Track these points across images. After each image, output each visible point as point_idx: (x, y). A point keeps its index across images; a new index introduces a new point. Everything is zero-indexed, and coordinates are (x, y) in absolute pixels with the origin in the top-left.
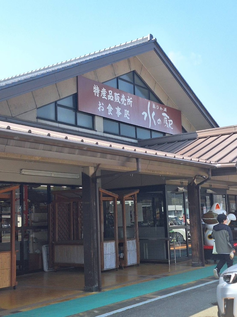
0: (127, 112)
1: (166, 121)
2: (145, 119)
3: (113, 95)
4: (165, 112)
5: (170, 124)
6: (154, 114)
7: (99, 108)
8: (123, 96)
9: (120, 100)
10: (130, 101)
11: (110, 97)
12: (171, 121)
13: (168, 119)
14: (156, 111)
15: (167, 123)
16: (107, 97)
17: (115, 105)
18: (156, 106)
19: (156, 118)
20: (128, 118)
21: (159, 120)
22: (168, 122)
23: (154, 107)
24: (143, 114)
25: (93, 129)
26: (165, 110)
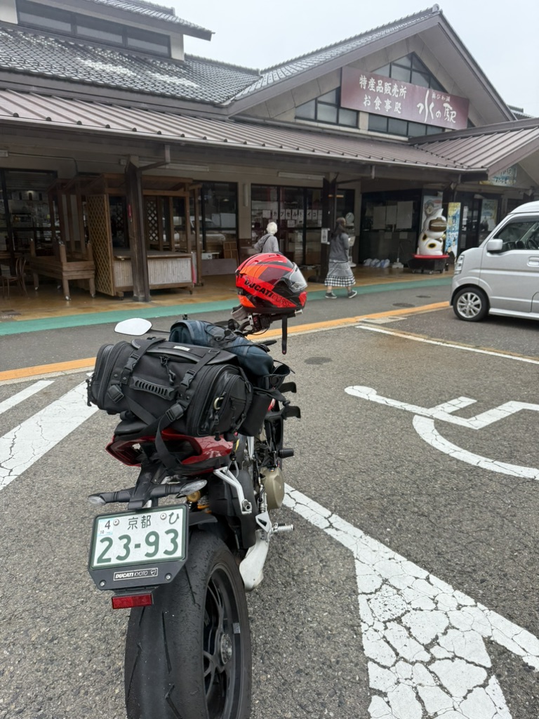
0: (398, 105)
1: (448, 113)
2: (420, 112)
3: (383, 85)
4: (448, 102)
5: (452, 117)
6: (432, 105)
7: (365, 103)
8: (396, 86)
9: (391, 91)
10: (403, 91)
11: (379, 89)
12: (455, 112)
13: (450, 111)
14: (436, 101)
15: (448, 116)
16: (375, 88)
17: (384, 97)
18: (436, 96)
19: (434, 110)
20: (399, 112)
21: (439, 112)
22: (450, 114)
23: (434, 96)
24: (418, 106)
25: (357, 127)
26: (448, 99)
